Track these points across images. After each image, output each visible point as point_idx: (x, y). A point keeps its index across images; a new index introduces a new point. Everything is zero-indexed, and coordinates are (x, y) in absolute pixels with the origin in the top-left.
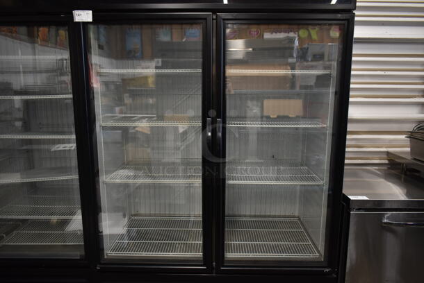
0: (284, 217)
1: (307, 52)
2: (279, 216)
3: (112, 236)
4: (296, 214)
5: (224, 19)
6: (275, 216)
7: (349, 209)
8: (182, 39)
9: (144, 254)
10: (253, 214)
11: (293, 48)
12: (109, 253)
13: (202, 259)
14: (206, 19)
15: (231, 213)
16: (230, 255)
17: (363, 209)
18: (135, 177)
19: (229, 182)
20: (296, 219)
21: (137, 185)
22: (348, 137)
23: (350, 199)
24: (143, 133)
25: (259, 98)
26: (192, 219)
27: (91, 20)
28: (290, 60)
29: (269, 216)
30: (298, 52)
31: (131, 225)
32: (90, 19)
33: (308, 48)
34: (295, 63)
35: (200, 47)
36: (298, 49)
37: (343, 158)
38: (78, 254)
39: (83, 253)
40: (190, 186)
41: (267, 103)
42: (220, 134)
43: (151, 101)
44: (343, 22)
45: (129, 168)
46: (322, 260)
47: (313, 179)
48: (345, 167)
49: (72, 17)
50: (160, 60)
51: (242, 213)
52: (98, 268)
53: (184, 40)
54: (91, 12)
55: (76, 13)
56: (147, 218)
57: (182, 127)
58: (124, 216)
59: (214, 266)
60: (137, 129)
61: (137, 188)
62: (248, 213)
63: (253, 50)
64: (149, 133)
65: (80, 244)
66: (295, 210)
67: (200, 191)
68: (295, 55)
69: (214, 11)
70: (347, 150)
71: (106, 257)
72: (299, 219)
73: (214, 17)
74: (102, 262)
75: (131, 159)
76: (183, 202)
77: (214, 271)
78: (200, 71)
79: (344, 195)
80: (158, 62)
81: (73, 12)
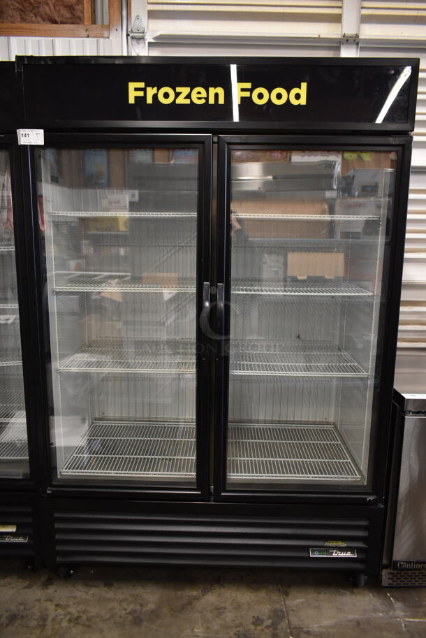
0: (314, 423)
1: (352, 183)
2: (307, 423)
3: (67, 449)
4: (332, 420)
5: (229, 144)
6: (300, 423)
7: (403, 413)
8: (169, 161)
9: (114, 474)
10: (269, 418)
11: (331, 177)
12: (65, 470)
13: (195, 481)
14: (203, 143)
15: (237, 417)
16: (234, 476)
17: (423, 413)
18: (99, 364)
19: (234, 372)
20: (331, 427)
21: (104, 375)
22: (402, 309)
23: (404, 398)
24: (113, 301)
25: (282, 250)
26: (182, 425)
27: (42, 143)
28: (329, 194)
29: (293, 422)
30: (340, 183)
31: (94, 432)
32: (40, 141)
33: (354, 177)
34: (335, 199)
35: (195, 173)
36: (338, 178)
37: (395, 340)
38: (20, 472)
39: (28, 471)
40: (179, 378)
41: (293, 258)
42: (222, 305)
43: (122, 251)
44: (397, 148)
45: (91, 352)
46: (365, 484)
47: (354, 369)
48: (398, 353)
49: (16, 138)
50: (137, 192)
51: (253, 418)
52: (48, 492)
53: (172, 162)
54: (42, 131)
55: (21, 132)
56: (117, 423)
57: (168, 293)
58: (84, 420)
59: (212, 490)
60: (102, 294)
61: (103, 380)
62: (262, 418)
63: (274, 178)
64: (120, 300)
65: (23, 458)
66: (330, 414)
67: (193, 385)
68: (335, 187)
69: (215, 132)
70: (400, 327)
71: (59, 477)
72: (336, 427)
73: (216, 139)
74: (54, 483)
75: (94, 338)
76: (169, 401)
77: (212, 498)
78: (195, 215)
79: (396, 392)
80: (133, 195)
81: (18, 131)
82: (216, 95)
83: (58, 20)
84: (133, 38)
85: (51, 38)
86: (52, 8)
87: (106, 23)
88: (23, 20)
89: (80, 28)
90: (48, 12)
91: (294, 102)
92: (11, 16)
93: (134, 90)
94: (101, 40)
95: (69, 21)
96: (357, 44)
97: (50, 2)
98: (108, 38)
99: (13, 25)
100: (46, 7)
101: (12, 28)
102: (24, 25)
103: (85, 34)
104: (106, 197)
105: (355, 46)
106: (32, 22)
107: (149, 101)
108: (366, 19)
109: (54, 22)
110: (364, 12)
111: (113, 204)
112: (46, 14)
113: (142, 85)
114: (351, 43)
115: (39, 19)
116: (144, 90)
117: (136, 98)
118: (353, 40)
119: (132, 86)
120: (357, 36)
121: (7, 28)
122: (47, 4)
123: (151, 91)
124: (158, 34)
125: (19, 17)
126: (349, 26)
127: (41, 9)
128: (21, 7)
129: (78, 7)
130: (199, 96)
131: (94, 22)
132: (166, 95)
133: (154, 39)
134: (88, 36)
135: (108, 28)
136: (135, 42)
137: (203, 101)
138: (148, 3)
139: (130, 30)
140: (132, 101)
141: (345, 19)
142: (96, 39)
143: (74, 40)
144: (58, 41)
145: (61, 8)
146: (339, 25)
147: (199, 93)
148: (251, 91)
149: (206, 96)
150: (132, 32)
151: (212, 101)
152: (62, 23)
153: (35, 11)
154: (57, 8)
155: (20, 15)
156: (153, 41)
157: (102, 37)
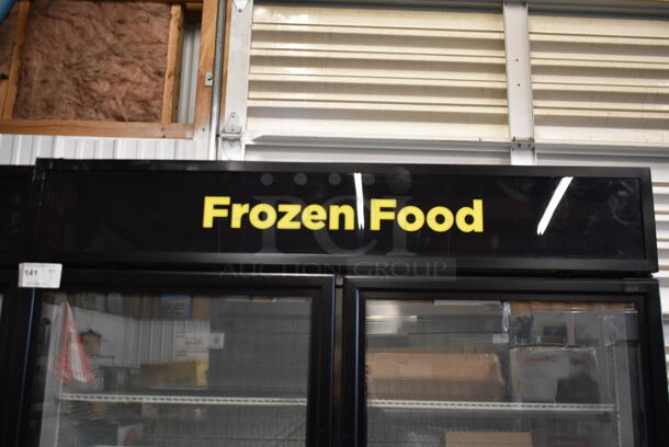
5: (361, 289)
14: (319, 287)
27: (57, 285)
28: (498, 340)
30: (512, 324)
32: (55, 283)
44: (635, 298)
49: (15, 276)
50: (222, 337)
54: (59, 267)
55: (25, 267)
63: (420, 318)
68: (506, 330)
73: (340, 282)
80: (217, 340)
81: (21, 265)
82: (342, 217)
83: (126, 117)
84: (224, 139)
85: (113, 139)
86: (120, 102)
87: (191, 121)
88: (79, 116)
89: (155, 128)
90: (114, 107)
91: (464, 227)
92: (63, 112)
93: (212, 209)
94: (181, 141)
95: (140, 118)
96: (533, 150)
97: (118, 97)
98: (191, 139)
99: (65, 122)
100: (112, 102)
101: (62, 126)
102: (79, 122)
103: (160, 133)
104: (183, 337)
105: (530, 153)
106: (91, 119)
107: (236, 223)
108: (541, 121)
109: (120, 119)
110: (537, 112)
111: (192, 346)
112: (110, 109)
113: (225, 201)
114: (525, 149)
115: (101, 116)
116: (229, 208)
117: (216, 220)
118: (529, 146)
119: (210, 202)
120: (532, 140)
121: (54, 125)
122: (114, 99)
123: (239, 210)
124: (259, 135)
125: (73, 113)
126: (519, 129)
127: (105, 104)
128: (79, 101)
129: (154, 103)
130: (315, 217)
131: (174, 118)
132: (263, 216)
133: (254, 140)
134: (164, 137)
135: (193, 127)
136: (226, 144)
137: (321, 225)
138: (249, 99)
139: (221, 129)
140: (208, 223)
141: (512, 120)
142: (173, 140)
143: (143, 141)
144: (121, 141)
145: (132, 103)
146: (505, 127)
147: (314, 213)
148: (396, 210)
149: (324, 217)
150: (224, 132)
151: (334, 225)
152: (130, 120)
153: (96, 106)
154: (127, 104)
155: (76, 110)
156: (252, 143)
157: (185, 138)
